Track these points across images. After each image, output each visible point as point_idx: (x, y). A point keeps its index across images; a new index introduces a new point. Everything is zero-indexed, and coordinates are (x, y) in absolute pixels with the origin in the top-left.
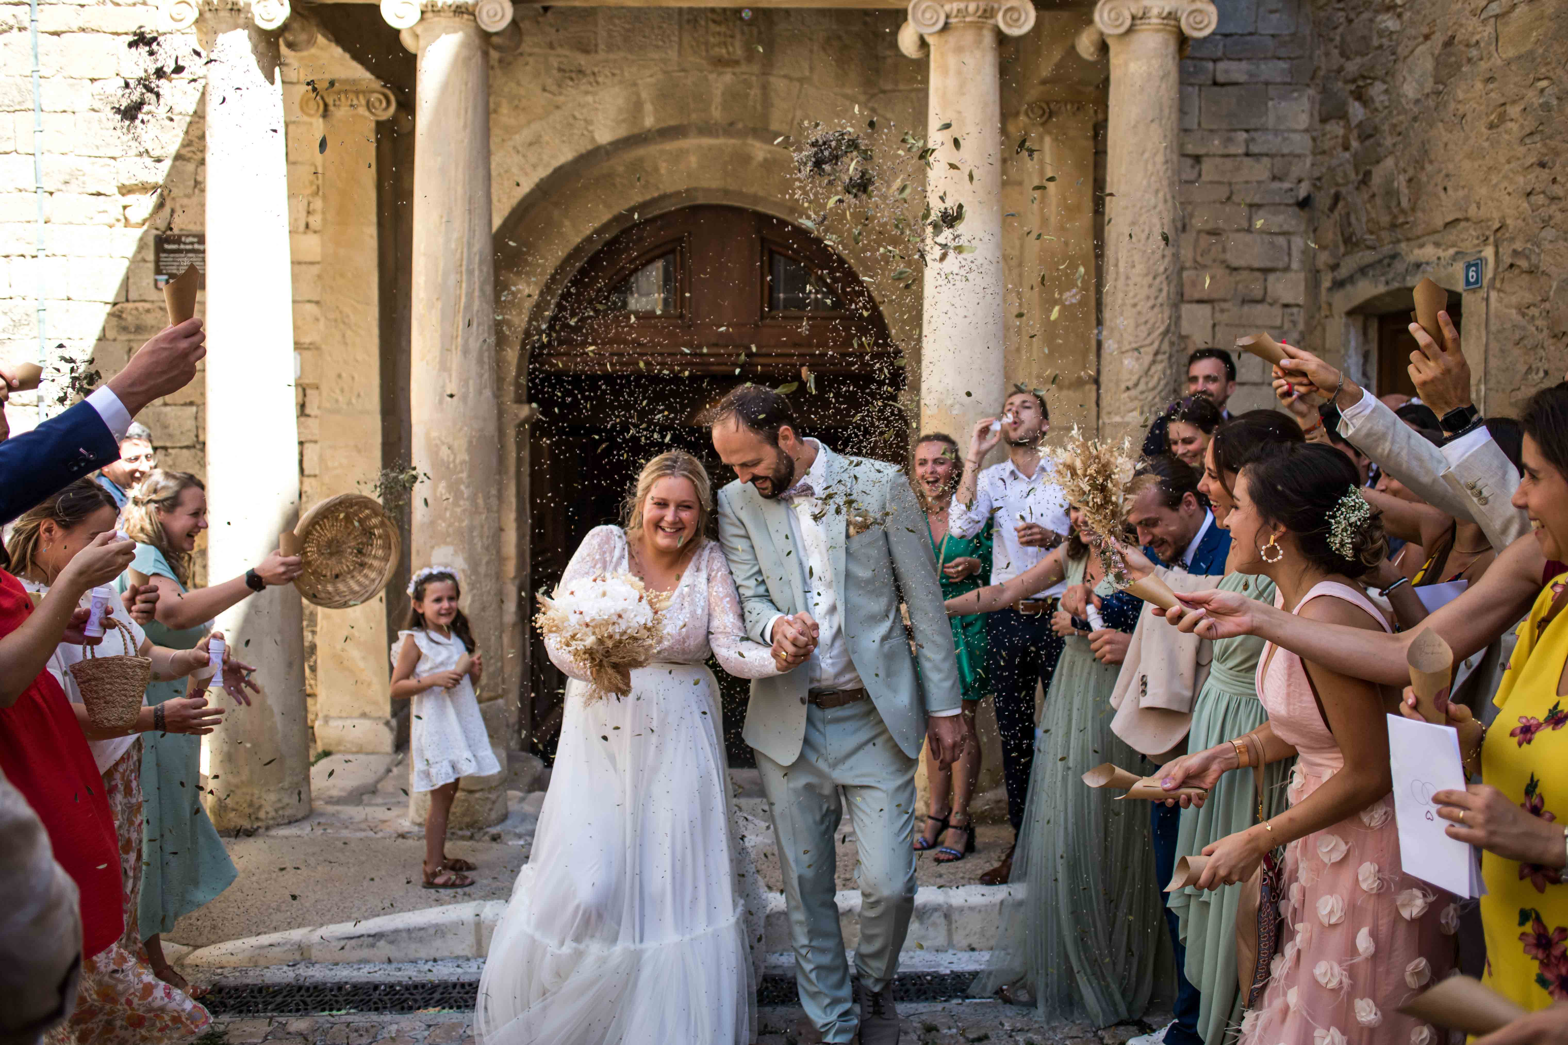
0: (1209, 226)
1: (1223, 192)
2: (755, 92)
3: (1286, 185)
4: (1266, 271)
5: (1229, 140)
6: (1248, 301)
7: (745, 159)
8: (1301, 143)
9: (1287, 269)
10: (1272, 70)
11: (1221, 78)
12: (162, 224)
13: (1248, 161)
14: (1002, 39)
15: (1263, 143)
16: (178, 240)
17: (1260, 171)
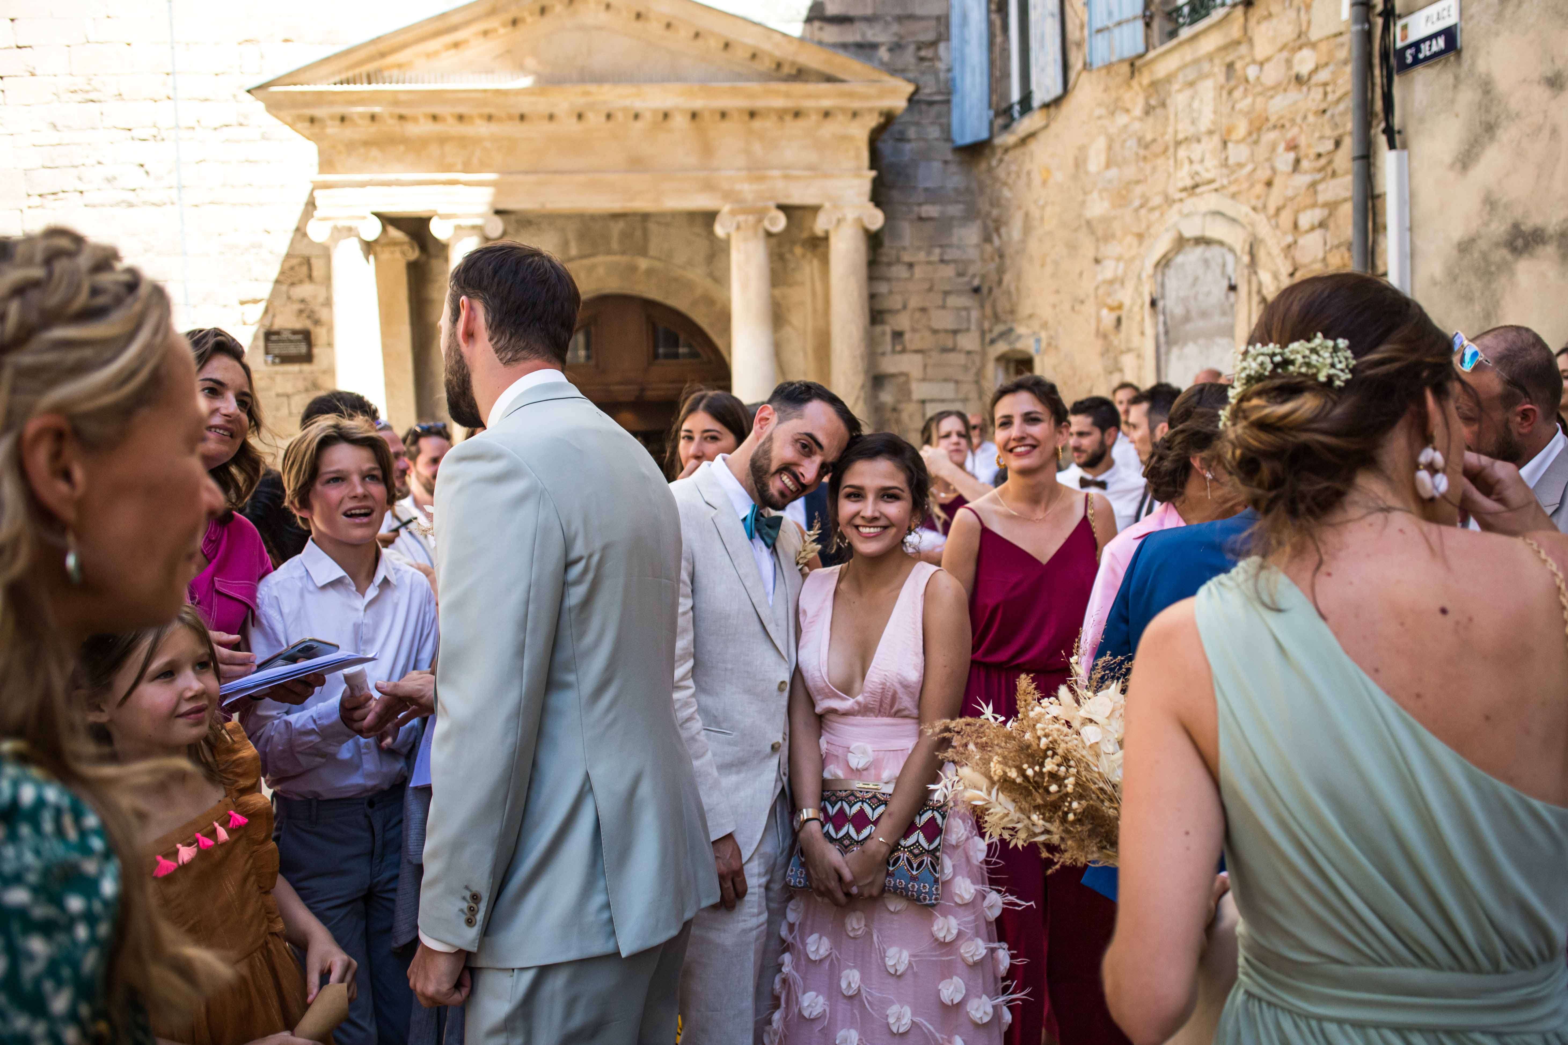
0: (921, 305)
1: (926, 286)
2: (638, 233)
3: (966, 279)
4: (955, 332)
5: (929, 253)
6: (945, 350)
7: (633, 269)
8: (972, 253)
9: (968, 330)
10: (955, 210)
11: (924, 215)
12: (267, 323)
13: (942, 266)
14: (769, 235)
15: (950, 255)
16: (277, 333)
17: (949, 271)
